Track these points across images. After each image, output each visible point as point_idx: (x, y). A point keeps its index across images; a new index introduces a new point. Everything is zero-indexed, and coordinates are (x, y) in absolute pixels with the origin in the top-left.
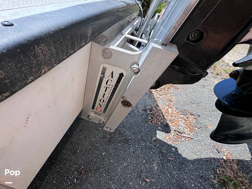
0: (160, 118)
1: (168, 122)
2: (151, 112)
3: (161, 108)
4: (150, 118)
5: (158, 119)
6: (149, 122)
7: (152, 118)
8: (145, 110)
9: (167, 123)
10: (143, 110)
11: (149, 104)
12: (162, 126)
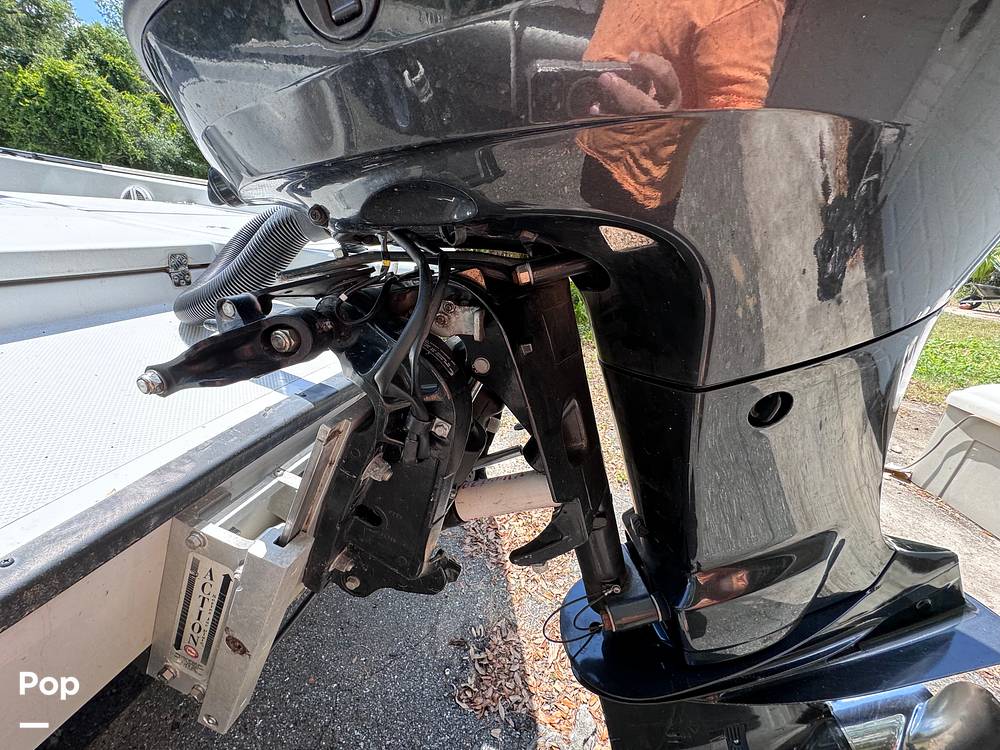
0: (508, 684)
1: (536, 705)
2: (483, 655)
3: (523, 638)
4: (471, 681)
5: (501, 689)
6: (461, 701)
7: (479, 681)
8: (461, 644)
9: (531, 711)
10: (452, 643)
11: (481, 616)
12: (511, 722)
